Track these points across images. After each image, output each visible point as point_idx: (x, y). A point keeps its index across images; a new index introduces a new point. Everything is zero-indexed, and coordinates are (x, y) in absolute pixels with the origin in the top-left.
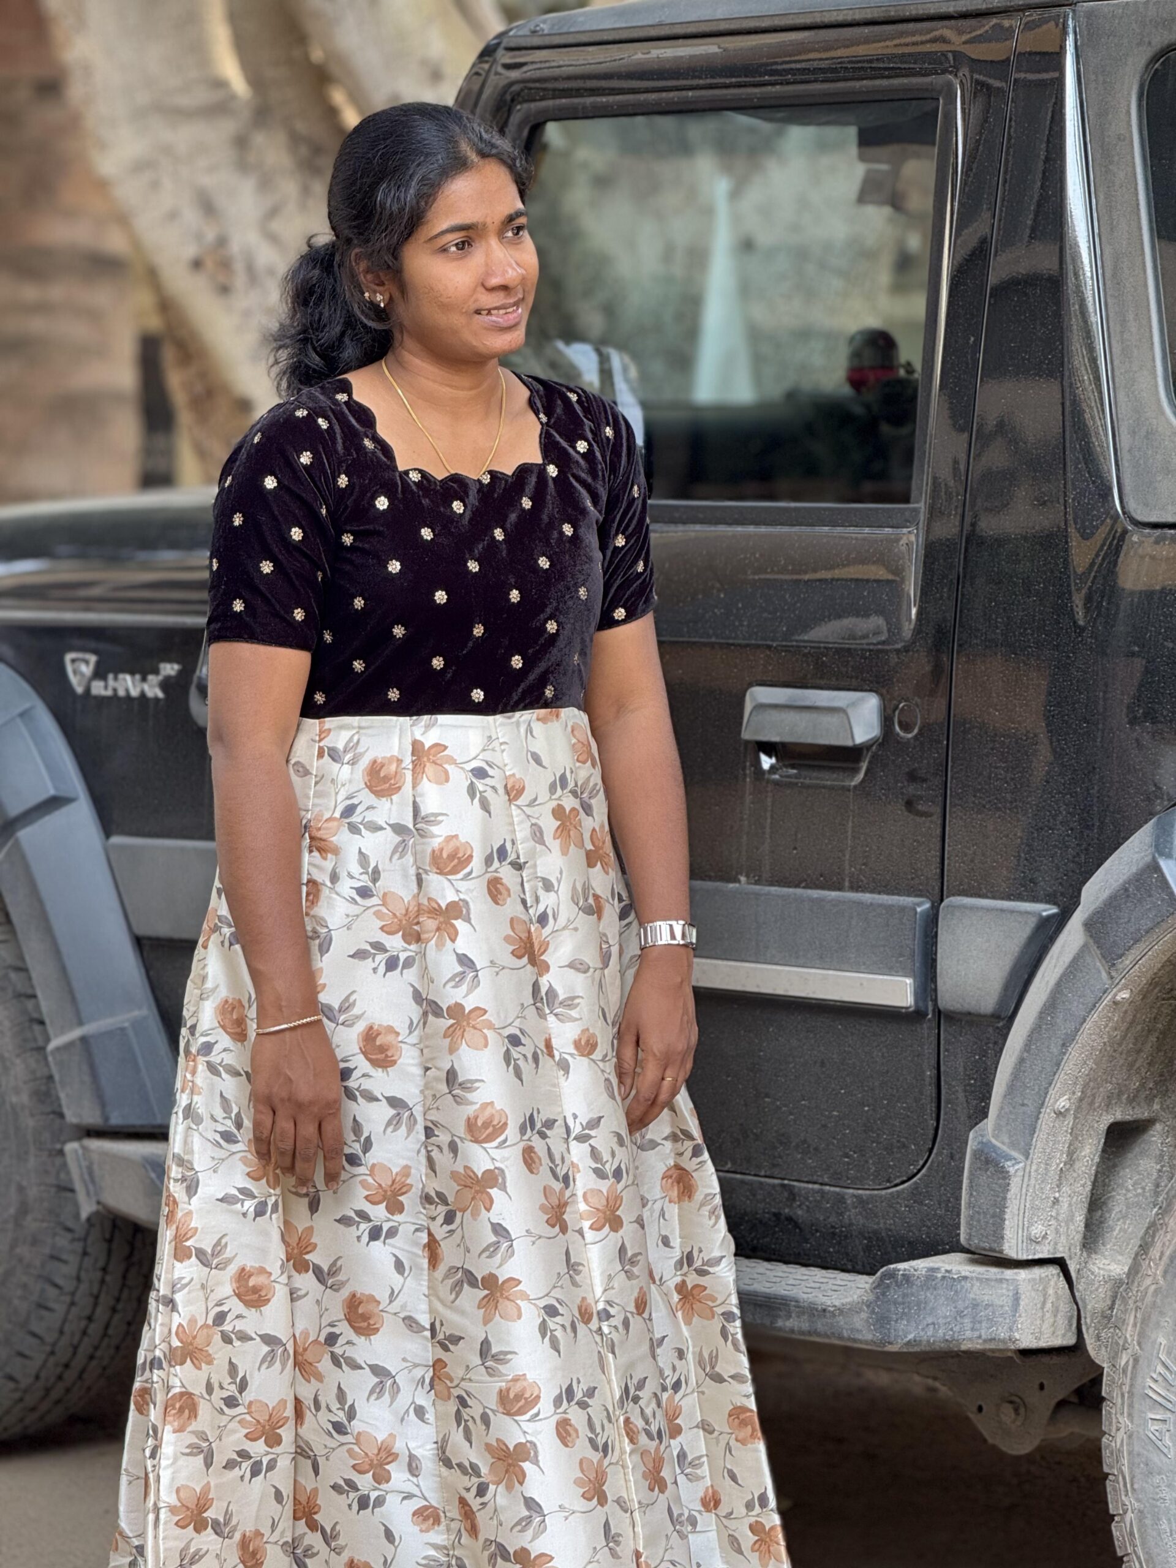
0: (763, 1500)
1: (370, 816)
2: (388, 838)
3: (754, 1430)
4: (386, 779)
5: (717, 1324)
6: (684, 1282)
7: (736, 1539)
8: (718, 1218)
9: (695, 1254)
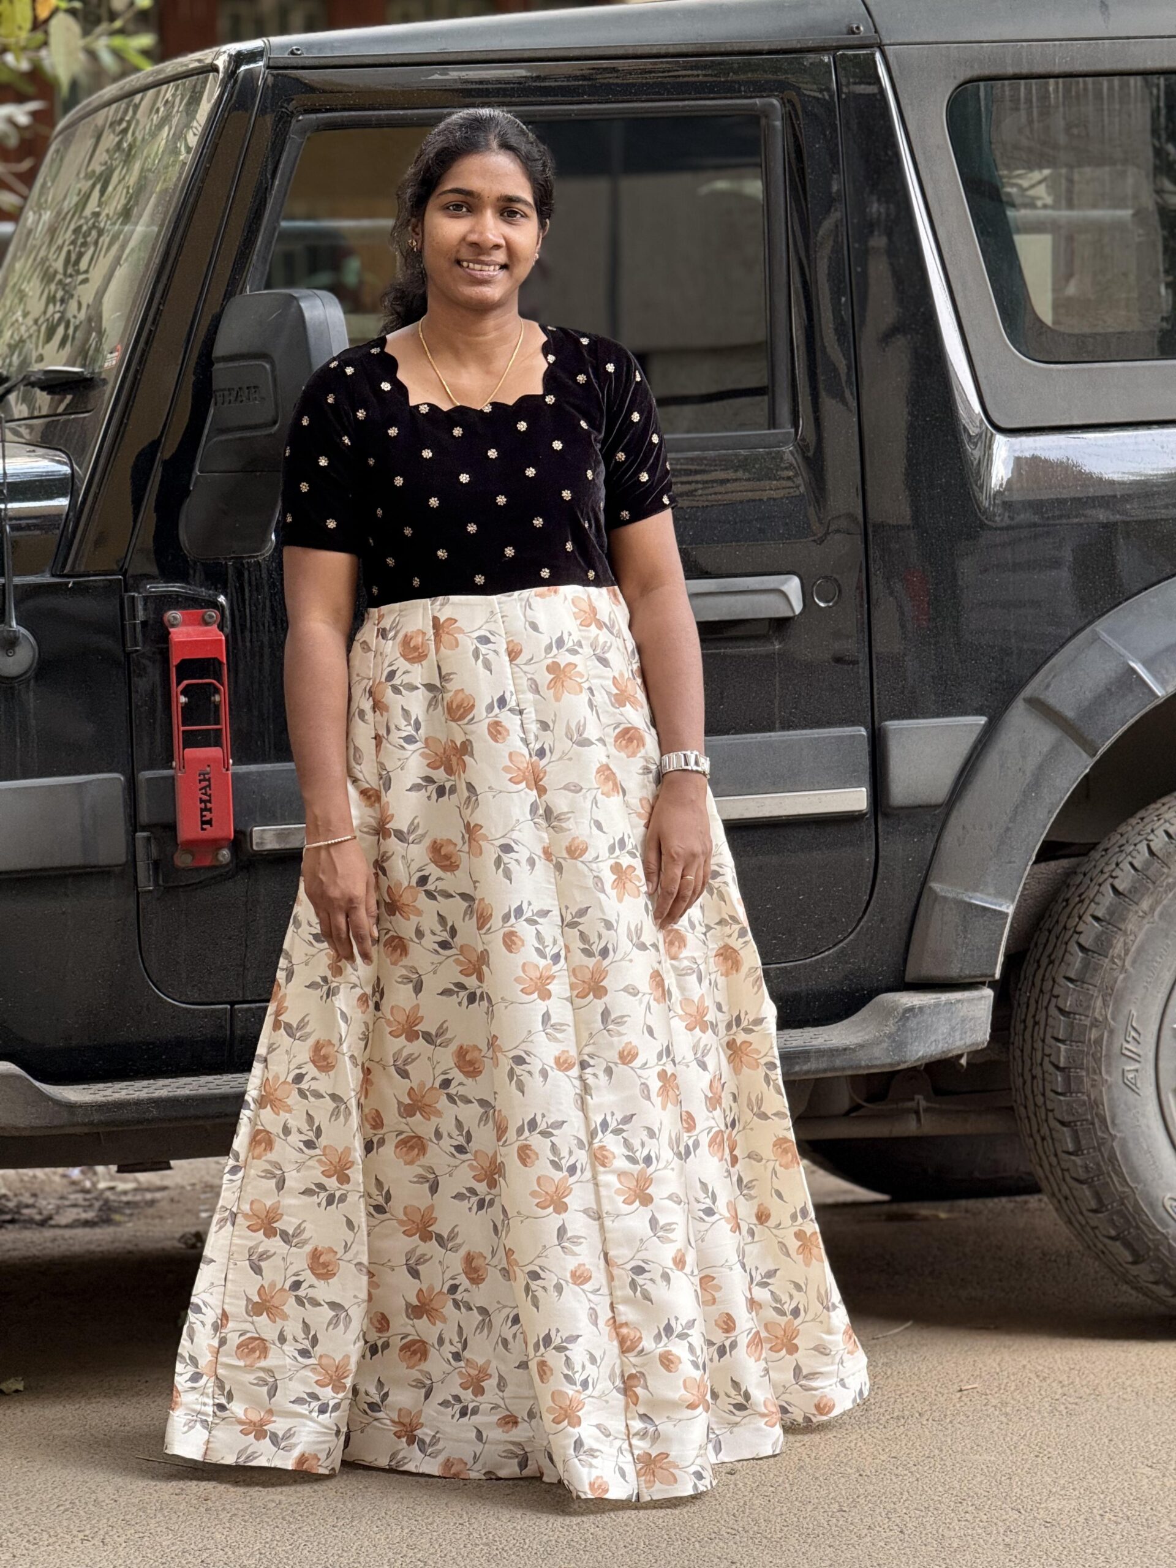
0: (804, 1213)
1: (406, 679)
2: (422, 695)
3: (794, 1156)
4: (416, 648)
5: (762, 1071)
6: (734, 1040)
7: (784, 1245)
8: (760, 987)
9: (742, 1016)
